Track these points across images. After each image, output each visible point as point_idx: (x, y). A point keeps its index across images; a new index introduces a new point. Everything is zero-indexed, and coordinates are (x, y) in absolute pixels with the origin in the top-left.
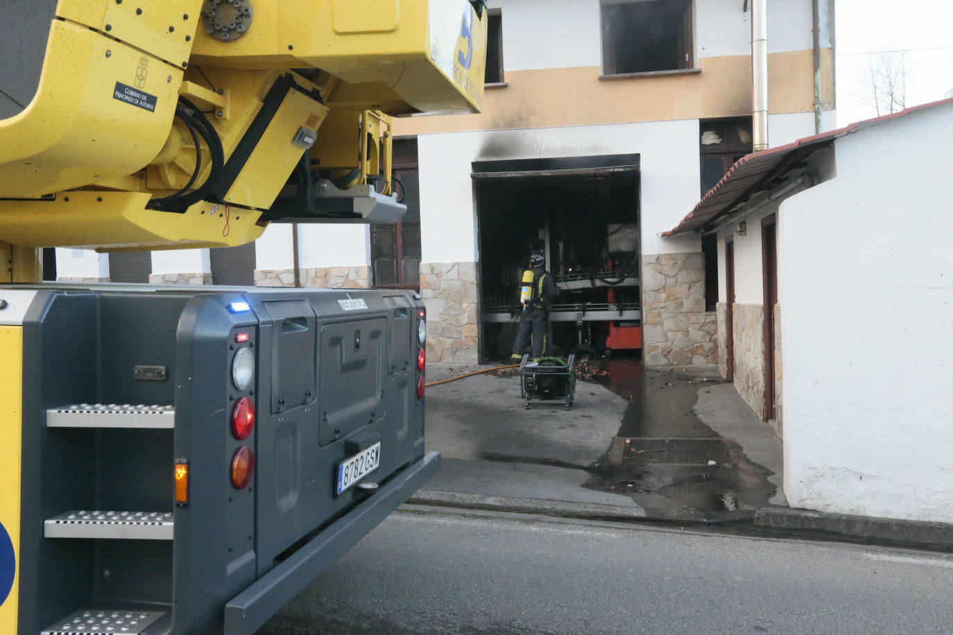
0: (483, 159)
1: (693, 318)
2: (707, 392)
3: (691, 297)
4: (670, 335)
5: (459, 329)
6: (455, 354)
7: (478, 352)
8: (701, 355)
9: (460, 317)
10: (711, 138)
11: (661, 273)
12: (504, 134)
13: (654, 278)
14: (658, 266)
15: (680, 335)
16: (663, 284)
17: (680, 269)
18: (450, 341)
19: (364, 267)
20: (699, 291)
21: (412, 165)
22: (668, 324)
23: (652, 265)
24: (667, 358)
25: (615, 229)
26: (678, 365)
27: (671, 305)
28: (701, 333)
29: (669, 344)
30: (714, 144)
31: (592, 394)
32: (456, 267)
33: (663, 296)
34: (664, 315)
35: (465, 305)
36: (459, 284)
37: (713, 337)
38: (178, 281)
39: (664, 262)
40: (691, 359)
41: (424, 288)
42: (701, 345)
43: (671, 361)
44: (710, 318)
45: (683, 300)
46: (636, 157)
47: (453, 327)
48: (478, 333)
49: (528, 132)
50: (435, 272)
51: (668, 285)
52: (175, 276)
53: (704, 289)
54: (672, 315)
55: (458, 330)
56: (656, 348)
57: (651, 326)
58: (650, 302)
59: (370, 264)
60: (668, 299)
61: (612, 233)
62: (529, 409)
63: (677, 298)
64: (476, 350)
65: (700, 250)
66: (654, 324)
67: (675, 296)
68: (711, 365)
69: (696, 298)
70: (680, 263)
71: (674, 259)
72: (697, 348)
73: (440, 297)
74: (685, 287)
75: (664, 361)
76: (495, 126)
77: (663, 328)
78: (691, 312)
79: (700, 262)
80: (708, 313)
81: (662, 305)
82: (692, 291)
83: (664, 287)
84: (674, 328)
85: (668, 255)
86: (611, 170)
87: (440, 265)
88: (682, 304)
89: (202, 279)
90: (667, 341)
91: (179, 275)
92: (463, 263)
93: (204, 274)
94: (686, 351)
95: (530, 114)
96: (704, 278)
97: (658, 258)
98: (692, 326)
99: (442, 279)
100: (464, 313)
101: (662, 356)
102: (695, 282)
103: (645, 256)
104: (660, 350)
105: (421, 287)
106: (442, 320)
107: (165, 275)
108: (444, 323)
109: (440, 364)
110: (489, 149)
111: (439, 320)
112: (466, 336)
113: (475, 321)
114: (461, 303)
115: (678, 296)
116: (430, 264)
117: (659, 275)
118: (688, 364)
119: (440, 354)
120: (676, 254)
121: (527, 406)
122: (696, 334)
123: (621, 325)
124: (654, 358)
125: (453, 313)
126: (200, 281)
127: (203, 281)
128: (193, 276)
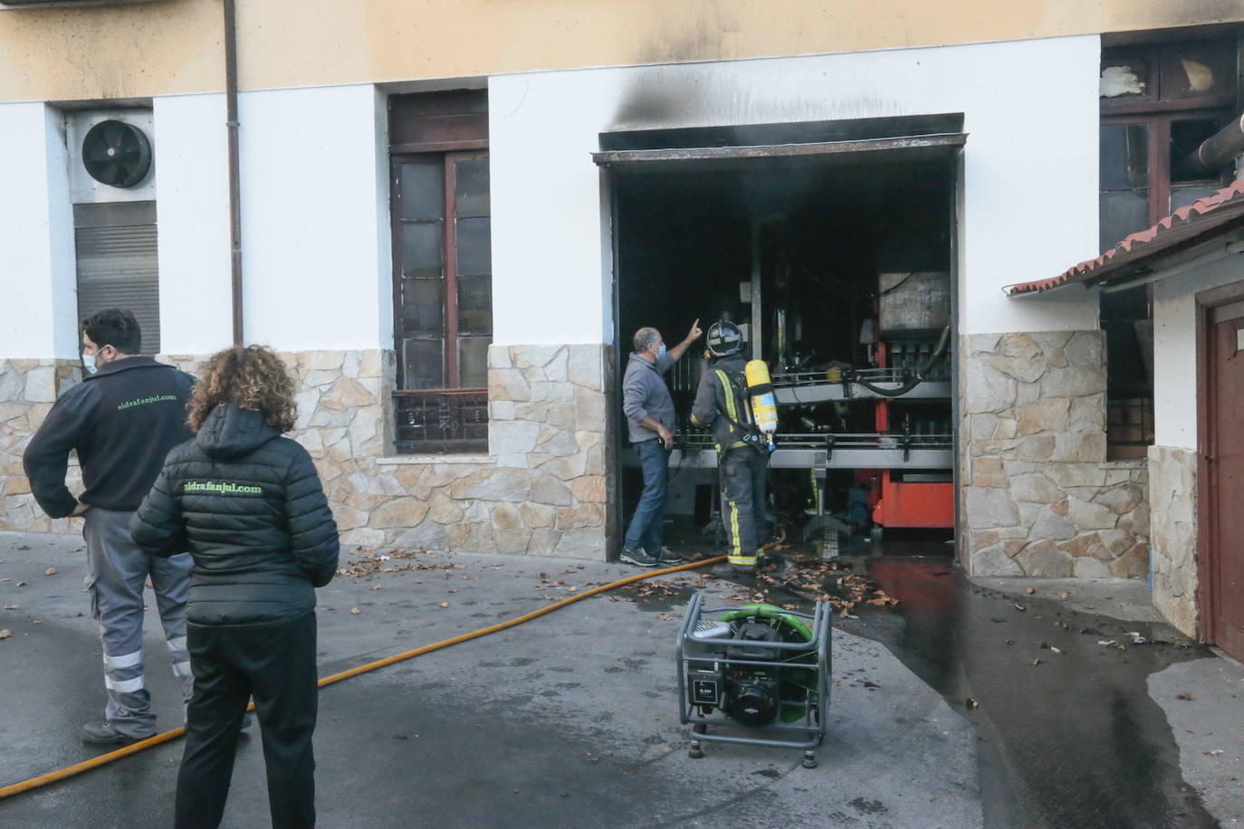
0: (624, 128)
1: (1078, 476)
2: (1182, 698)
3: (1074, 429)
4: (1024, 511)
5: (568, 485)
6: (560, 537)
7: (607, 535)
8: (1094, 556)
9: (571, 461)
10: (1123, 83)
11: (1005, 374)
12: (671, 73)
13: (989, 385)
14: (1000, 361)
15: (1047, 511)
16: (1010, 400)
17: (1050, 366)
18: (547, 511)
19: (374, 351)
20: (1092, 415)
21: (478, 143)
22: (1021, 487)
23: (987, 357)
24: (1017, 561)
25: (894, 284)
26: (1043, 577)
27: (1028, 446)
28: (1096, 508)
29: (1022, 530)
30: (1128, 94)
31: (868, 685)
32: (564, 354)
33: (1011, 425)
34: (1011, 467)
35: (580, 436)
36: (568, 389)
37: (1124, 518)
38: (6, 373)
39: (1013, 351)
40: (1072, 565)
41: (496, 398)
42: (1096, 535)
43: (1026, 568)
44: (1123, 472)
45: (1056, 435)
46: (955, 121)
47: (555, 480)
48: (608, 494)
49: (719, 68)
50: (519, 364)
51: (1019, 403)
53: (1104, 411)
54: (1031, 467)
55: (565, 487)
56: (992, 538)
57: (982, 491)
58: (980, 437)
59: (391, 346)
60: (1021, 430)
61: (887, 292)
62: (700, 756)
63: (1043, 430)
64: (602, 529)
65: (1095, 325)
66: (989, 486)
67: (1036, 425)
68: (1117, 580)
69: (1085, 433)
70: (1048, 353)
71: (1036, 344)
72: (1087, 541)
73: (529, 417)
74: (1061, 405)
75: (1010, 567)
76: (650, 56)
77: (1008, 494)
78: (1072, 463)
79: (1095, 351)
80: (1112, 465)
81: (1007, 444)
82: (1077, 414)
83: (1013, 405)
84: (1034, 496)
85: (1023, 334)
86: (904, 144)
87: (532, 349)
88: (1051, 443)
89: (52, 371)
90: (1018, 523)
91: (8, 361)
92: (579, 347)
93: (58, 361)
94: (1060, 548)
95: (725, 31)
96: (1105, 387)
97: (1001, 342)
98: (1074, 491)
99: (533, 380)
100: (579, 451)
101: (1004, 557)
102: (1082, 396)
103: (971, 337)
104: (1002, 544)
105: (490, 397)
106: (533, 466)
108: (537, 473)
109: (526, 558)
110: (639, 106)
111: (526, 467)
112: (581, 502)
113: (601, 469)
114: (573, 432)
115: (1043, 425)
116: (509, 347)
117: (1003, 379)
118: (1064, 576)
119: (526, 538)
120: (1042, 333)
121: (697, 748)
122: (1083, 511)
123: (906, 477)
124: (987, 560)
125: (555, 451)
126: (49, 375)
127: (56, 375)
128: (36, 365)
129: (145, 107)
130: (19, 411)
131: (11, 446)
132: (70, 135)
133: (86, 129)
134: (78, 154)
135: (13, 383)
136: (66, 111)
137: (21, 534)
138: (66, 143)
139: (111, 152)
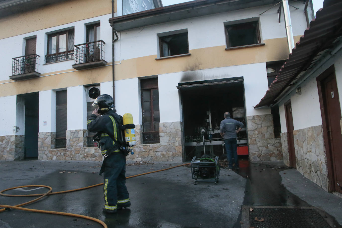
0: (182, 82)
1: (270, 142)
3: (268, 133)
4: (260, 149)
5: (175, 148)
6: (173, 158)
7: (183, 157)
8: (274, 156)
9: (175, 143)
10: (271, 71)
11: (255, 123)
12: (190, 72)
13: (252, 125)
14: (254, 121)
15: (264, 148)
16: (256, 127)
17: (263, 121)
18: (171, 153)
19: (139, 125)
20: (271, 130)
21: (157, 87)
22: (259, 144)
23: (251, 120)
24: (260, 158)
25: (235, 109)
26: (265, 161)
27: (260, 136)
28: (273, 147)
29: (260, 152)
30: (272, 72)
31: (228, 175)
32: (173, 124)
33: (257, 132)
34: (257, 140)
35: (177, 139)
36: (174, 130)
37: (279, 149)
38: (75, 132)
39: (256, 119)
40: (270, 158)
41: (161, 132)
42: (274, 152)
43: (261, 159)
44: (277, 140)
45: (265, 134)
46: (242, 78)
47: (172, 147)
48: (182, 149)
49: (199, 71)
50: (165, 126)
51: (258, 128)
52: (74, 131)
53: (273, 129)
54: (261, 140)
55: (174, 149)
56: (255, 154)
57: (252, 145)
58: (251, 135)
59: (142, 124)
60: (258, 133)
61: (234, 111)
63: (263, 133)
64: (181, 156)
65: (270, 113)
66: (253, 144)
67: (262, 132)
68: (278, 161)
69: (270, 133)
70: (262, 119)
71: (260, 117)
72: (272, 153)
73: (167, 136)
74: (266, 128)
75: (258, 159)
76: (187, 69)
77: (257, 145)
78: (269, 139)
79: (271, 118)
80: (276, 139)
81: (256, 136)
82: (268, 130)
83: (257, 129)
84: (262, 145)
85: (257, 115)
86: (232, 82)
87: (167, 123)
88: (264, 135)
90: (259, 151)
91: (76, 130)
92: (176, 122)
93: (84, 130)
94: (267, 155)
95: (200, 64)
96: (273, 124)
97: (254, 117)
98: (269, 144)
99: (168, 129)
100: (177, 142)
101: (257, 157)
102: (269, 126)
103: (248, 116)
104: (257, 155)
105: (160, 132)
106: (168, 145)
107: (71, 130)
108: (169, 146)
109: (167, 162)
110: (185, 78)
111: (167, 145)
112: (177, 151)
113: (181, 145)
114: (175, 138)
115: (263, 132)
116: (163, 123)
117: (254, 124)
118: (269, 160)
119: (167, 158)
120: (261, 115)
121: (195, 183)
122: (271, 148)
123: (240, 146)
124: (254, 158)
125: (172, 142)
126: (82, 132)
127: (83, 132)
128: (80, 130)
129: (99, 85)
130: (77, 139)
131: (76, 145)
132: (87, 91)
133: (89, 89)
134: (88, 93)
135: (76, 134)
136: (86, 87)
137: (78, 161)
138: (86, 92)
139: (93, 93)
